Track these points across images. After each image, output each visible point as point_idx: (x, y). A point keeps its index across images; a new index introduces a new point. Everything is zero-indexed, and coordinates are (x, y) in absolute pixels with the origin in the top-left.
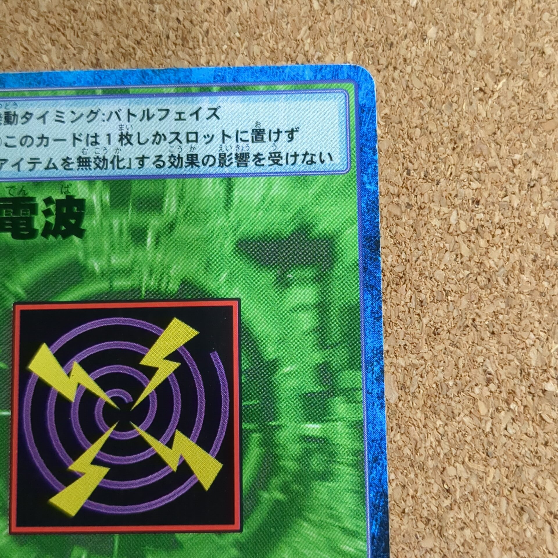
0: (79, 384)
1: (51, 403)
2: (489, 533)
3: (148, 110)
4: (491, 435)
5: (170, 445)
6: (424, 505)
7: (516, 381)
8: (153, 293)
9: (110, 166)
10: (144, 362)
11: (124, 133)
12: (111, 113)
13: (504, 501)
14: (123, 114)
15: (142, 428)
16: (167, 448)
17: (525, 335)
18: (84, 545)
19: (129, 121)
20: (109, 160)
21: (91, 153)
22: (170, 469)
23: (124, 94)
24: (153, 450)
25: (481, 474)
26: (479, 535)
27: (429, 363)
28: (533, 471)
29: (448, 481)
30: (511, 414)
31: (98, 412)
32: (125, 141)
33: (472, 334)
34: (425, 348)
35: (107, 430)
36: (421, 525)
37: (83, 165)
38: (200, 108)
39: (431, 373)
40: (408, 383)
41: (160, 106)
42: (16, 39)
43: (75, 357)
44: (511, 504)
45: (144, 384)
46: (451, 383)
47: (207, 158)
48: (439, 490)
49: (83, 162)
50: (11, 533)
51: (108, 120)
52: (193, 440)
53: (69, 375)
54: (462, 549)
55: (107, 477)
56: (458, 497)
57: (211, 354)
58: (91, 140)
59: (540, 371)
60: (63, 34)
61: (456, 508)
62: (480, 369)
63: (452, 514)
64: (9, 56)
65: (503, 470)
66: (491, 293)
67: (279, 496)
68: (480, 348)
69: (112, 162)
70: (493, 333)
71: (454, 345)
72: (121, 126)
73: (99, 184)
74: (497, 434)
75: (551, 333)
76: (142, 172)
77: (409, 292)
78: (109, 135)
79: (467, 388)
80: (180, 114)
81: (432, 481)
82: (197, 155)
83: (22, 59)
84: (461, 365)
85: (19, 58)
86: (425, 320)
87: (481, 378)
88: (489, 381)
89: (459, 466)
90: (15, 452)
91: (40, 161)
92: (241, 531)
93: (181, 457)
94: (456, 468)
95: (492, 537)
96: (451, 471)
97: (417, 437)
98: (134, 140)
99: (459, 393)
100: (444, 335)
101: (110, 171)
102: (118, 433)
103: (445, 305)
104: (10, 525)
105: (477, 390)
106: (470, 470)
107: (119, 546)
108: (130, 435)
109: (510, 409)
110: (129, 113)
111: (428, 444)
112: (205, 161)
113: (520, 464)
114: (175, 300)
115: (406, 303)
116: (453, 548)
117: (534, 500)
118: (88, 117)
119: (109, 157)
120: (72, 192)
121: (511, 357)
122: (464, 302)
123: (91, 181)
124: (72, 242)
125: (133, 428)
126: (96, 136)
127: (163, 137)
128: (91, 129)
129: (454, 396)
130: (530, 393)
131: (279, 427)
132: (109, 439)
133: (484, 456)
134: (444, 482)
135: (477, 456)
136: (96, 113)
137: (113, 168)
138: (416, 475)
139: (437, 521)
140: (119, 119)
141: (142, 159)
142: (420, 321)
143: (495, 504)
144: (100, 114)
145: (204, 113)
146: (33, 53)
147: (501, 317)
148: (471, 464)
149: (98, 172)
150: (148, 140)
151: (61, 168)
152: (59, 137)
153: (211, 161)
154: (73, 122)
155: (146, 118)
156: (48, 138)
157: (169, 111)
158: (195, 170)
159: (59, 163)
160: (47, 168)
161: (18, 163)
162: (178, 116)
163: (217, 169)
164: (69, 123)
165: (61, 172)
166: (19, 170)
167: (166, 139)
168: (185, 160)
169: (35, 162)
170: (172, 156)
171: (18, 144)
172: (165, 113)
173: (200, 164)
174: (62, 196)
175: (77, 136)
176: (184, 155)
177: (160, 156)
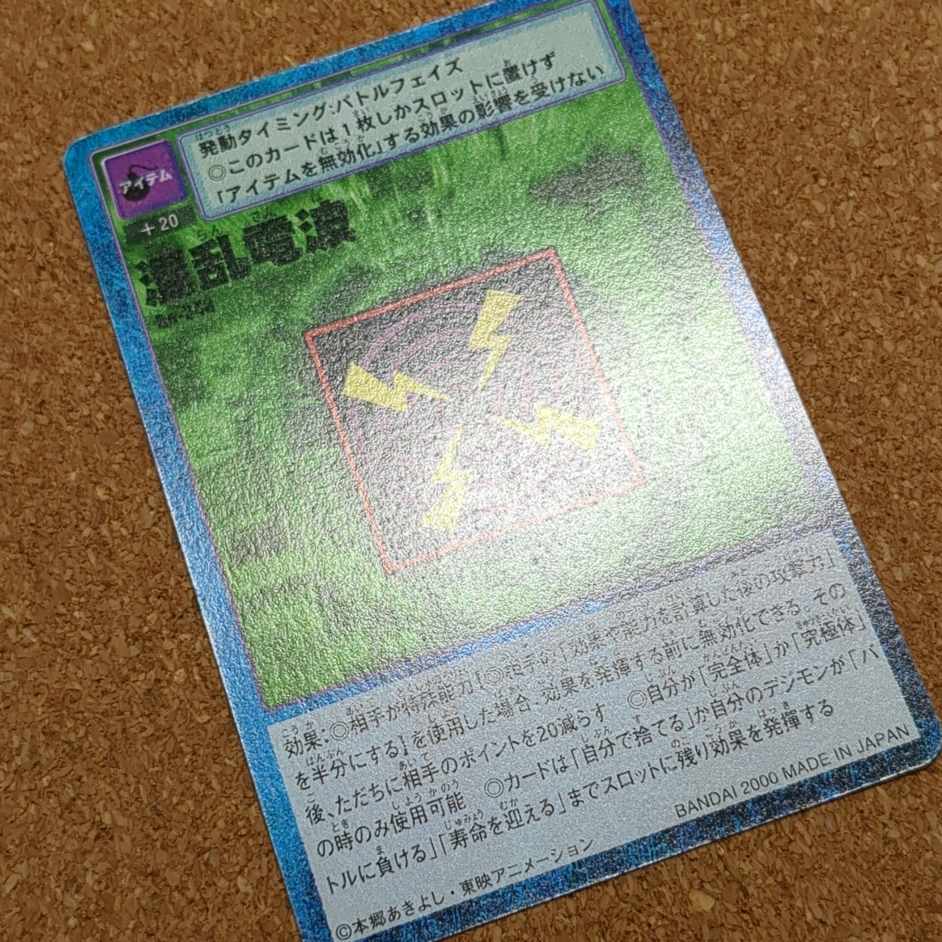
2: (873, 328)
3: (380, 87)
4: (838, 231)
6: (792, 323)
7: (845, 167)
9: (358, 157)
11: (362, 119)
12: (339, 103)
13: (877, 291)
14: (354, 99)
17: (837, 119)
19: (362, 104)
20: (355, 151)
21: (331, 150)
23: (347, 77)
25: (843, 273)
26: (862, 334)
27: (745, 180)
28: (898, 252)
29: (808, 291)
30: (852, 203)
32: (366, 126)
33: (780, 136)
34: (735, 166)
36: (796, 345)
37: (327, 166)
38: (437, 67)
39: (751, 190)
40: (729, 206)
41: (391, 78)
44: (887, 292)
46: (776, 192)
47: (463, 115)
48: (802, 304)
49: (326, 162)
51: (339, 110)
53: (392, 386)
54: (849, 354)
56: (825, 303)
58: (326, 137)
59: (867, 149)
61: (827, 315)
62: (803, 168)
63: (826, 323)
65: (865, 260)
66: (786, 89)
68: (793, 148)
69: (359, 152)
70: (802, 128)
71: (765, 153)
72: (356, 113)
73: (353, 180)
74: (845, 228)
75: (865, 108)
76: (396, 152)
77: (698, 116)
78: (345, 126)
79: (795, 192)
80: (417, 79)
81: (792, 296)
82: (451, 115)
84: (780, 172)
86: (725, 138)
87: (807, 177)
88: (816, 178)
89: (817, 273)
94: (812, 275)
95: (879, 331)
96: (808, 279)
97: (758, 258)
98: (375, 121)
99: (788, 199)
100: (750, 146)
101: (359, 162)
103: (740, 116)
105: (807, 190)
106: (828, 272)
109: (849, 198)
110: (360, 97)
111: (773, 260)
112: (462, 118)
113: (881, 249)
115: (697, 128)
116: (839, 355)
117: (910, 279)
118: (314, 114)
119: (354, 149)
120: (325, 197)
121: (830, 145)
122: (760, 107)
123: (343, 180)
124: (344, 248)
126: (331, 131)
127: (406, 109)
128: (323, 125)
129: (785, 204)
130: (865, 175)
133: (838, 253)
134: (804, 293)
135: (830, 256)
136: (323, 108)
137: (363, 158)
138: (772, 297)
139: (812, 335)
140: (351, 106)
141: (392, 138)
142: (719, 140)
143: (869, 298)
144: (327, 107)
145: (443, 70)
147: (805, 109)
148: (827, 266)
149: (347, 167)
150: (390, 117)
151: (303, 177)
152: (289, 146)
153: (469, 115)
154: (299, 125)
155: (380, 96)
156: (277, 151)
157: (402, 80)
158: (453, 131)
159: (299, 172)
160: (288, 181)
161: (253, 187)
162: (415, 82)
163: (478, 123)
164: (294, 128)
165: (304, 180)
166: (256, 193)
167: (410, 110)
168: (439, 124)
169: (271, 179)
170: (424, 125)
171: (246, 167)
172: (399, 84)
173: (458, 123)
174: (316, 205)
175: (309, 138)
176: (436, 119)
177: (411, 129)
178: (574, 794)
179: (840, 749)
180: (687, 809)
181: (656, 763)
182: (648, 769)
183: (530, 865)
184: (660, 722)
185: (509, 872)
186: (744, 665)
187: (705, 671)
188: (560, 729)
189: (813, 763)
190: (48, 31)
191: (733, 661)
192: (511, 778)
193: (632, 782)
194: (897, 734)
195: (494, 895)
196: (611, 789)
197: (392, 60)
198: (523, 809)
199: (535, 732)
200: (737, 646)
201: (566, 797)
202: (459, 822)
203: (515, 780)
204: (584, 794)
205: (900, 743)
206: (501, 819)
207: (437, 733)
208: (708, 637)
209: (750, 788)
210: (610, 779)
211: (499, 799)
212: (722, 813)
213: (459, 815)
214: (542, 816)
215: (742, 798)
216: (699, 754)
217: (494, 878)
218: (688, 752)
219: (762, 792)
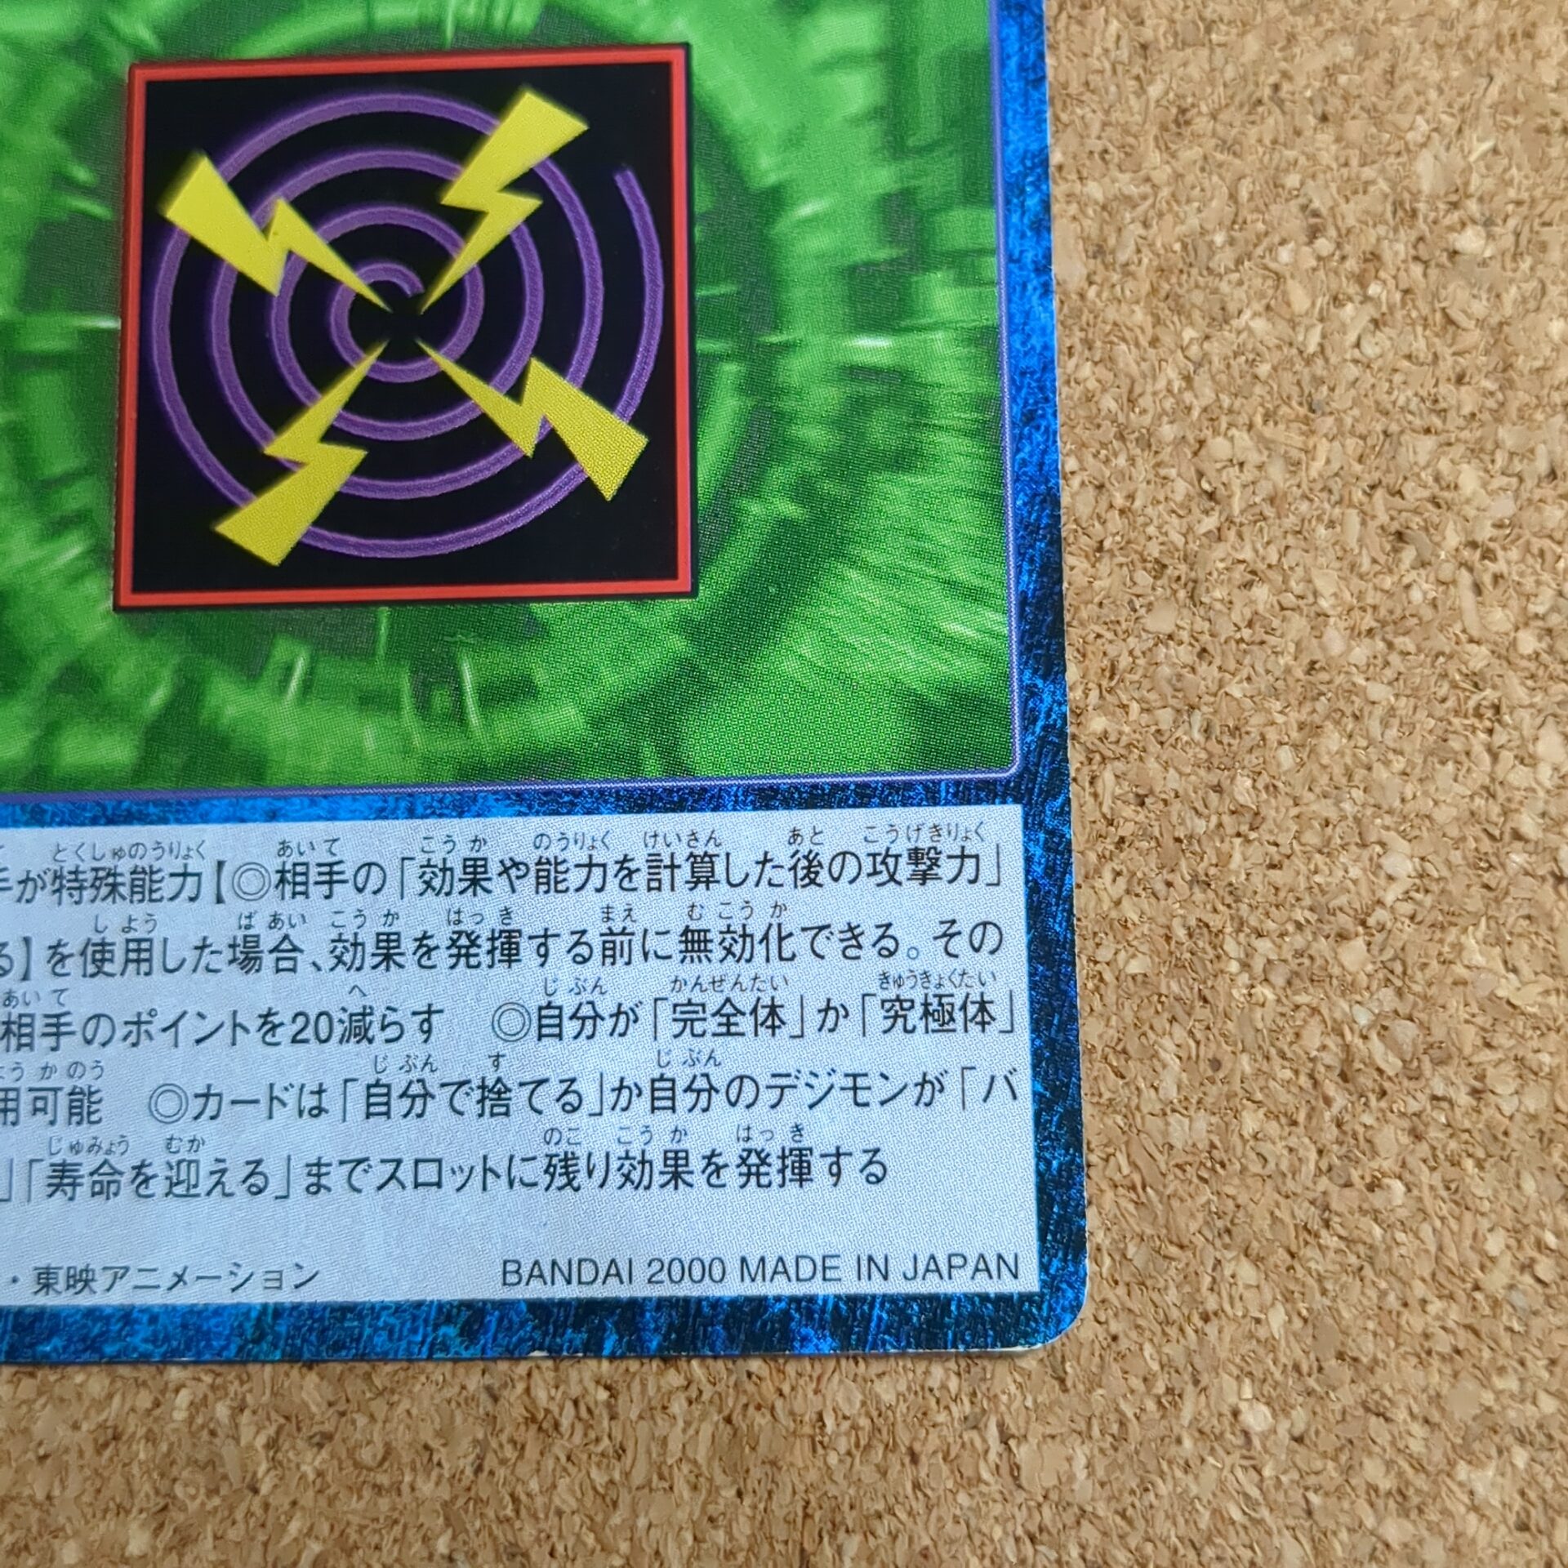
0: (290, 254)
1: (221, 298)
2: (1316, 594)
4: (1320, 362)
5: (516, 392)
6: (1152, 530)
7: (1383, 230)
8: (473, 33)
10: (451, 198)
13: (1354, 517)
15: (447, 355)
16: (508, 402)
17: (1403, 121)
18: (302, 634)
22: (517, 450)
24: (476, 406)
25: (1295, 454)
26: (1289, 599)
27: (1165, 192)
28: (1426, 446)
29: (1211, 473)
30: (1370, 310)
31: (338, 315)
33: (1270, 121)
34: (1155, 158)
36: (1144, 579)
39: (1169, 219)
40: (1112, 242)
43: (281, 184)
44: (1372, 525)
46: (1219, 239)
48: (1188, 495)
50: (117, 608)
52: (573, 380)
53: (265, 231)
54: (1246, 633)
55: (360, 471)
56: (1236, 511)
57: (619, 179)
59: (1441, 206)
61: (1231, 535)
62: (1294, 205)
63: (1220, 550)
65: (1352, 443)
66: (1318, 23)
67: (789, 509)
68: (1290, 154)
70: (1324, 118)
71: (1227, 148)
74: (1334, 359)
75: (1469, 116)
77: (1114, 26)
79: (1259, 250)
81: (1173, 473)
84: (1244, 194)
86: (1155, 91)
87: (1295, 224)
88: (1314, 233)
89: (1242, 437)
90: (131, 416)
92: (693, 593)
93: (545, 421)
94: (1232, 439)
95: (1324, 605)
96: (1219, 447)
97: (1133, 368)
99: (1238, 262)
100: (1201, 124)
102: (386, 366)
103: (1204, 52)
104: (116, 590)
105: (1285, 255)
106: (1266, 444)
107: (390, 636)
108: (418, 371)
109: (1366, 299)
111: (1161, 385)
113: (1394, 428)
114: (527, 50)
115: (1106, 52)
116: (1226, 630)
117: (1431, 514)
121: (1368, 173)
122: (1251, 46)
125: (423, 355)
129: (1228, 270)
130: (1417, 259)
131: (787, 348)
132: (367, 383)
133: (1303, 411)
134: (1200, 474)
135: (1284, 410)
138: (1132, 460)
139: (1183, 569)
142: (1142, 90)
143: (1331, 525)
147: (1343, 79)
148: (1268, 431)
178: (317, 1168)
179: (870, 1259)
180: (525, 1274)
181: (498, 1163)
182: (479, 1169)
183: (180, 1278)
184: (540, 1083)
185: (134, 1279)
186: (745, 1024)
187: (665, 1010)
188: (338, 1030)
189: (806, 1269)
191: (728, 1009)
192: (207, 1096)
193: (439, 1184)
194: (993, 1267)
195: (92, 1313)
196: (393, 1183)
198: (206, 1166)
199: (287, 1019)
200: (746, 982)
201: (299, 1169)
202: (75, 1148)
203: (213, 1102)
204: (336, 1177)
205: (992, 1287)
206: (158, 1168)
207: (98, 955)
208: (694, 942)
209: (663, 1276)
210: (399, 1162)
211: (170, 1130)
212: (590, 1307)
213: (83, 1134)
214: (241, 1191)
215: (640, 1289)
216: (590, 1173)
217: (102, 1281)
218: (568, 1160)
219: (686, 1290)
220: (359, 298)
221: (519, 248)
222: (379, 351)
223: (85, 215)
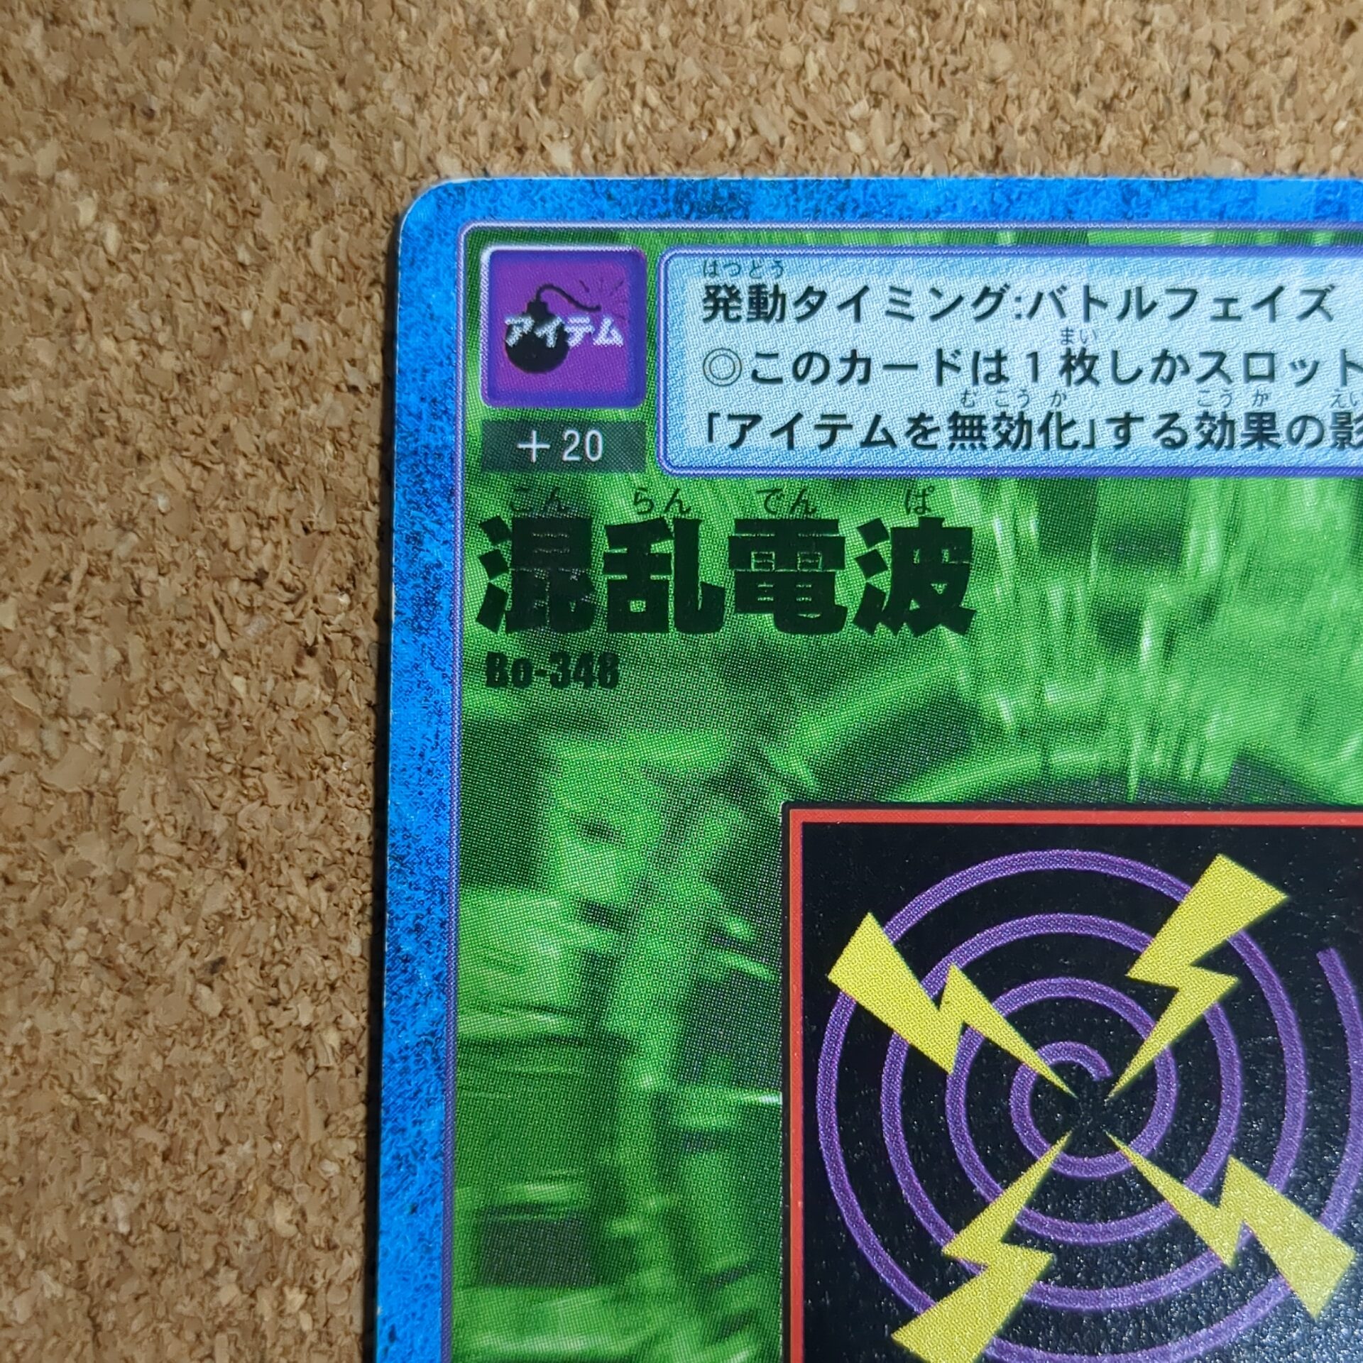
0: (965, 1027)
1: (891, 1076)
3: (1139, 289)
5: (1213, 1196)
8: (1158, 785)
9: (1038, 440)
10: (1139, 971)
11: (1076, 352)
12: (1040, 296)
14: (1073, 300)
15: (1138, 1148)
16: (1205, 1205)
19: (1087, 317)
20: (1036, 426)
21: (986, 402)
22: (1215, 1259)
23: (1075, 245)
24: (1170, 1207)
31: (1019, 1100)
32: (1078, 373)
35: (1042, 1152)
37: (963, 437)
38: (1280, 289)
41: (1171, 282)
42: (774, 86)
43: (954, 953)
45: (1140, 1030)
47: (1299, 424)
49: (964, 427)
51: (1033, 312)
52: (1276, 1184)
53: (937, 1001)
55: (1047, 1276)
57: (1319, 955)
58: (985, 368)
60: (902, 76)
64: (755, 132)
69: (1044, 429)
72: (1067, 333)
73: (1009, 490)
76: (1125, 458)
78: (1034, 356)
80: (1225, 302)
82: (1273, 415)
83: (789, 140)
85: (782, 139)
90: (797, 1204)
91: (848, 421)
93: (1245, 1228)
98: (1102, 369)
101: (1037, 455)
102: (1072, 1159)
108: (1105, 1165)
110: (1089, 300)
112: (1296, 431)
114: (1217, 807)
118: (977, 303)
119: (1035, 417)
120: (936, 508)
123: (988, 480)
124: (938, 643)
125: (1112, 1148)
126: (999, 358)
127: (1180, 367)
128: (987, 338)
136: (999, 296)
137: (1047, 446)
140: (1062, 314)
141: (1127, 421)
144: (1008, 297)
145: (1290, 302)
146: (822, 126)
149: (1007, 457)
150: (1139, 372)
151: (904, 443)
152: (897, 360)
153: (1312, 432)
154: (935, 317)
155: (1133, 312)
156: (868, 361)
157: (1194, 293)
158: (1266, 457)
159: (899, 429)
160: (868, 443)
161: (789, 427)
162: (1219, 309)
163: (1326, 454)
164: (923, 320)
165: (905, 454)
166: (791, 445)
167: (1187, 370)
168: (1241, 428)
169: (833, 425)
170: (1206, 416)
171: (788, 375)
172: (1184, 299)
173: (1282, 439)
174: (912, 521)
175: (947, 356)
176: (1237, 414)
177: (1175, 416)
190: (483, 88)
197: (1186, 238)
220: (1041, 1080)
221: (1213, 1030)
222: (1062, 1142)
223: (740, 974)
